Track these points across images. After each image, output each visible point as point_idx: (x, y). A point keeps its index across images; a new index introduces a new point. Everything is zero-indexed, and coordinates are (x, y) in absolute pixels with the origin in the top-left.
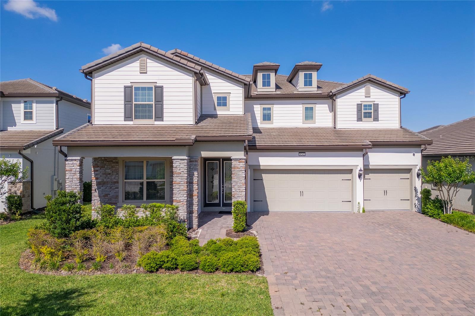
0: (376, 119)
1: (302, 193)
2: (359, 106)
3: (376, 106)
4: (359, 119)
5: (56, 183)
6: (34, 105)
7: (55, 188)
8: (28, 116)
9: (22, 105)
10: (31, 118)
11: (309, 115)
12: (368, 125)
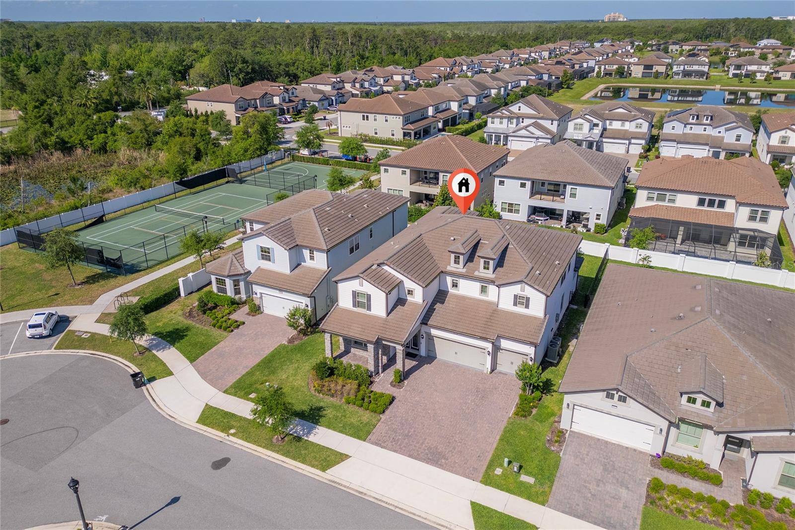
0: (527, 307)
1: (456, 353)
2: (516, 296)
3: (528, 299)
4: (515, 304)
5: (329, 301)
6: (315, 252)
7: (329, 303)
8: (312, 258)
9: (308, 251)
10: (313, 259)
11: (483, 290)
12: (520, 310)
